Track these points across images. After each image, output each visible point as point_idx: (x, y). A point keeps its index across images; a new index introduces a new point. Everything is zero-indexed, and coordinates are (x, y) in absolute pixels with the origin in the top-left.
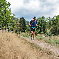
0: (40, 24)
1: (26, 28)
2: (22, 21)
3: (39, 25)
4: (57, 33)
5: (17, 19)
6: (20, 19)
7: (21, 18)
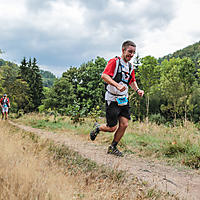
0: (90, 84)
1: (44, 97)
2: (29, 71)
3: (87, 87)
4: (144, 113)
5: (10, 64)
6: (20, 65)
7: (24, 63)
